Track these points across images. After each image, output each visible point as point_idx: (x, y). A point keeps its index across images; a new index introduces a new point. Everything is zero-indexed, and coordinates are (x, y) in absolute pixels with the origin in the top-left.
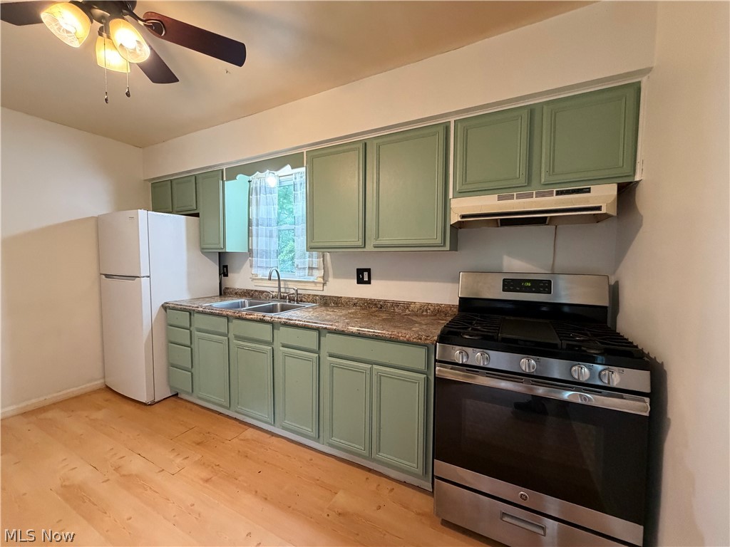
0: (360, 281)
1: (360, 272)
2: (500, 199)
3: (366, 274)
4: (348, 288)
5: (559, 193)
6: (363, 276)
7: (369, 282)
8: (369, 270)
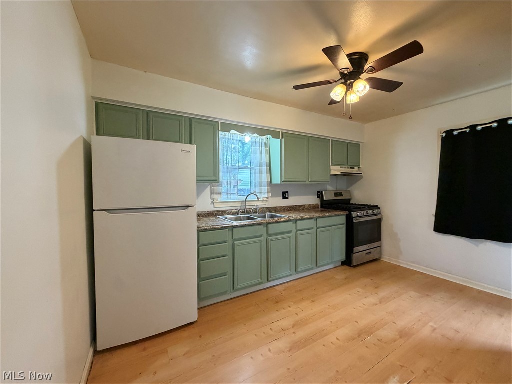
0: (284, 198)
1: (284, 193)
2: (341, 168)
3: (287, 194)
4: (280, 202)
5: (351, 168)
6: (285, 196)
7: (288, 198)
8: (288, 192)
